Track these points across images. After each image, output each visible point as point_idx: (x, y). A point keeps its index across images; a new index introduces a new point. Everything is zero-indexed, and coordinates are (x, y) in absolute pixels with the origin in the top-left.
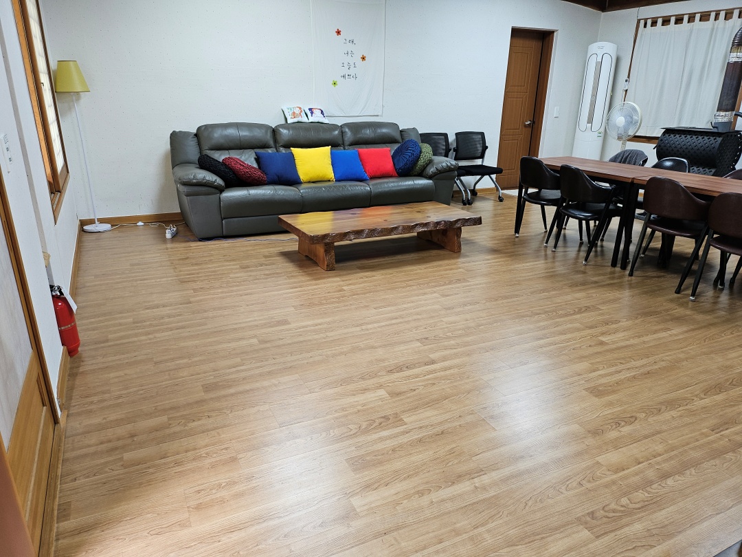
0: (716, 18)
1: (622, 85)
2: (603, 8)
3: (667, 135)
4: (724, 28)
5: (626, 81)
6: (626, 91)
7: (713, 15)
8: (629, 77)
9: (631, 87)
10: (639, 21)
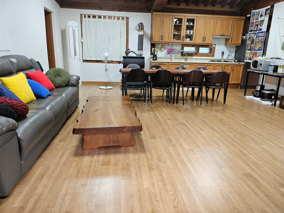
2: (60, 7)
5: (81, 38)
6: (82, 43)
9: (84, 41)
10: (81, 15)
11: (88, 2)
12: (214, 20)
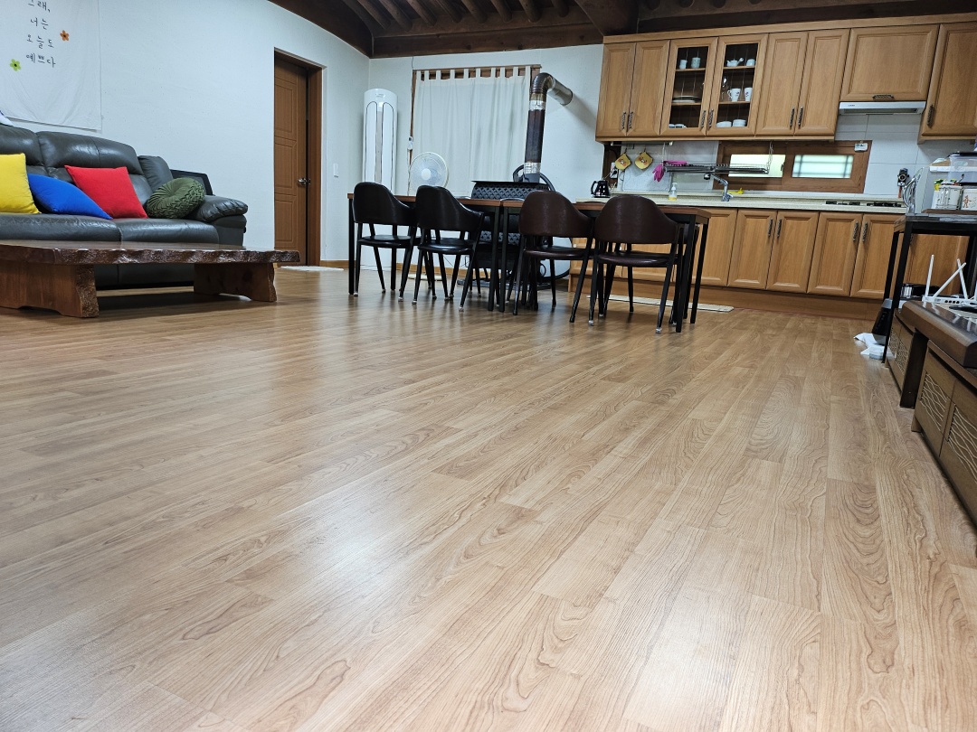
0: (497, 75)
1: (405, 145)
2: (370, 55)
3: (479, 189)
4: (506, 86)
5: (410, 139)
6: (411, 151)
7: (493, 71)
8: (411, 135)
9: (416, 146)
10: (414, 73)
11: (438, 35)
12: (844, 39)
